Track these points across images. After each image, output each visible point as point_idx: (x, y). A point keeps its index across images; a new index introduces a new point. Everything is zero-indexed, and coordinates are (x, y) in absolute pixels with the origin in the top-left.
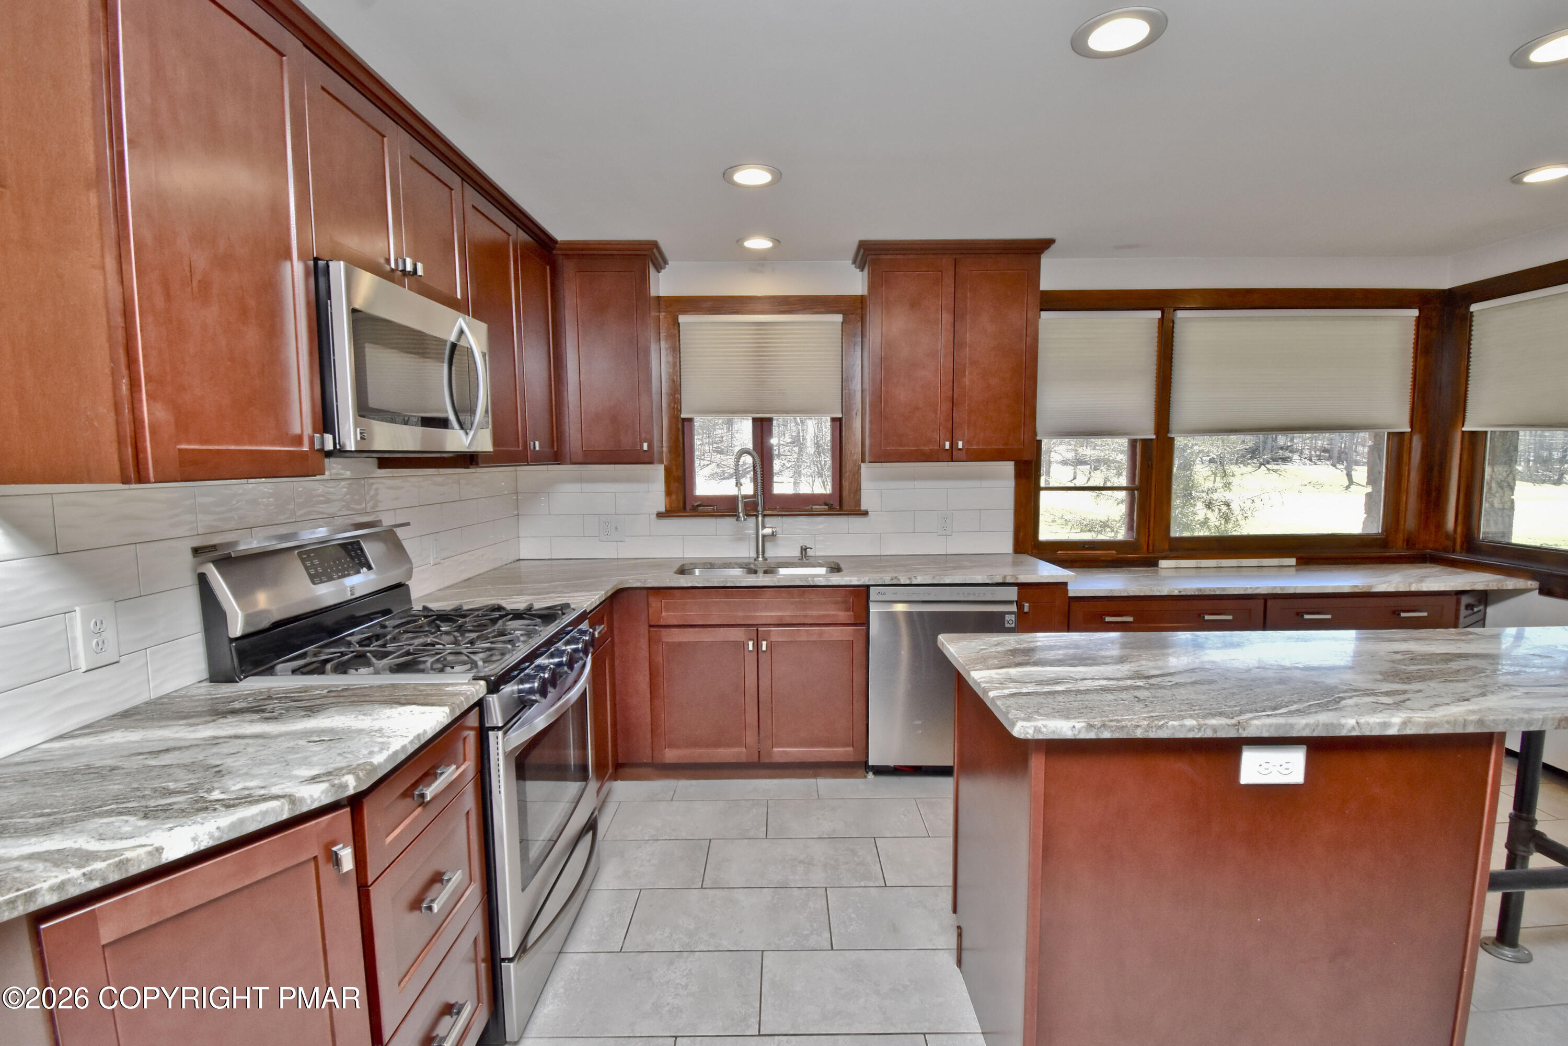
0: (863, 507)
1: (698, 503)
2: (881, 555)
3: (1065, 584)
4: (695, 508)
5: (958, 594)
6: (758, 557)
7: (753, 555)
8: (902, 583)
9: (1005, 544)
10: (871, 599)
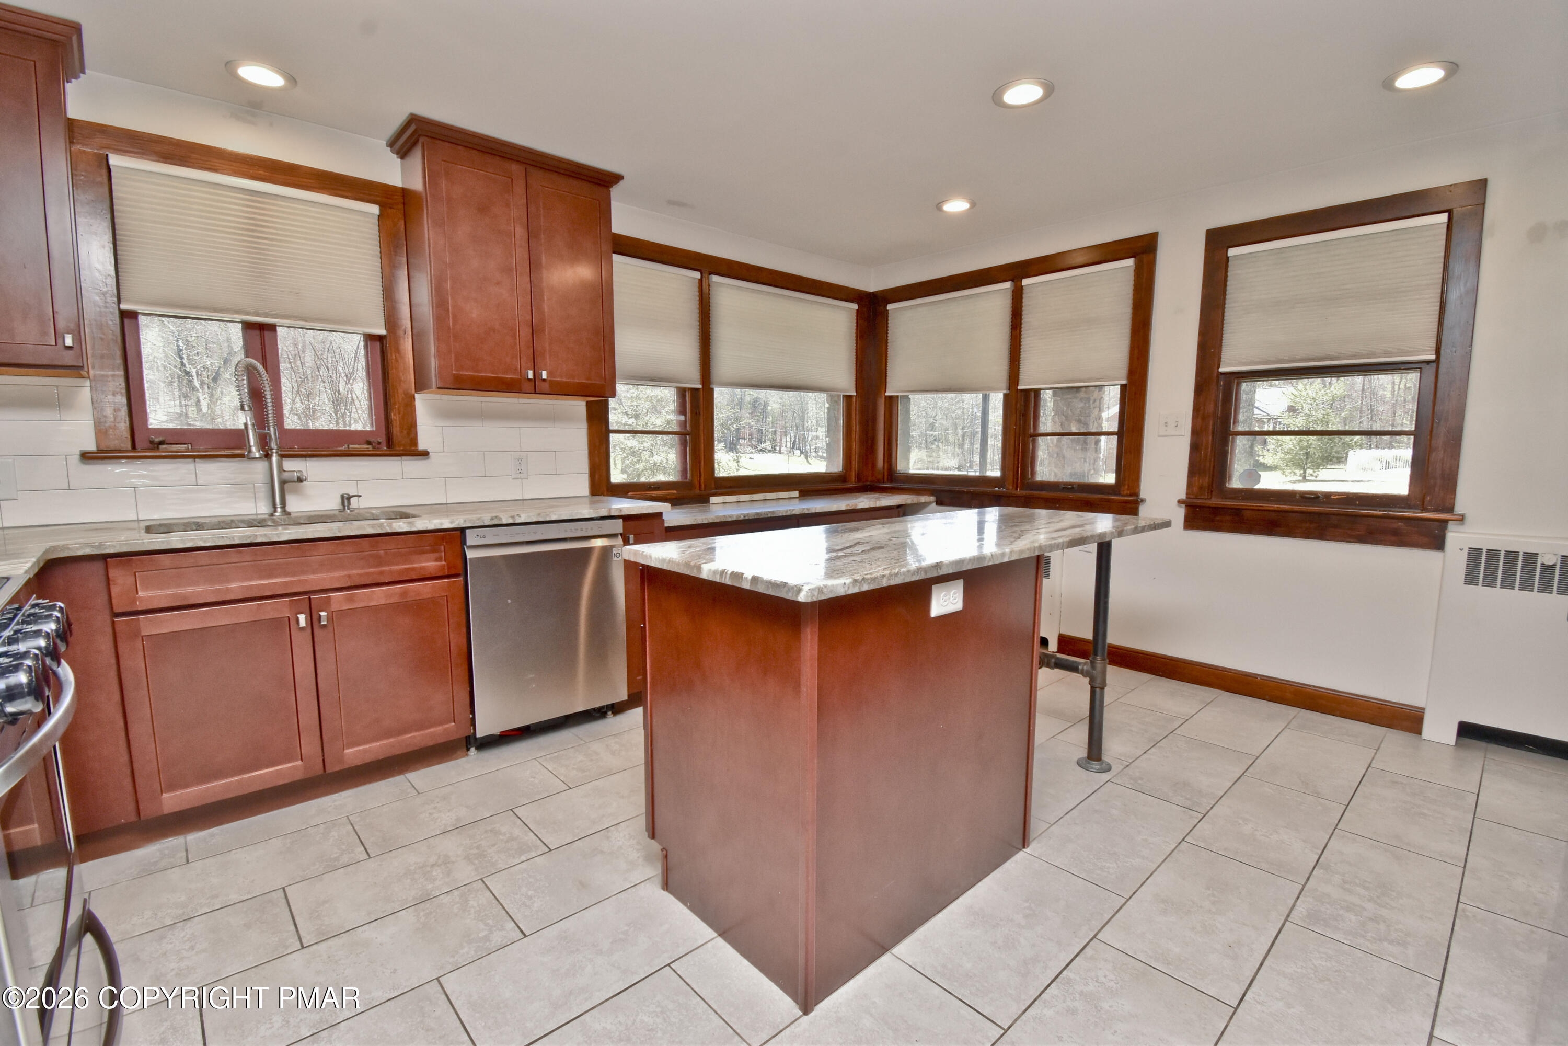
0: (422, 446)
1: (161, 439)
2: (447, 504)
3: (661, 515)
4: (155, 445)
5: (566, 531)
6: (275, 511)
7: (270, 510)
8: (504, 522)
9: (583, 486)
10: (468, 544)
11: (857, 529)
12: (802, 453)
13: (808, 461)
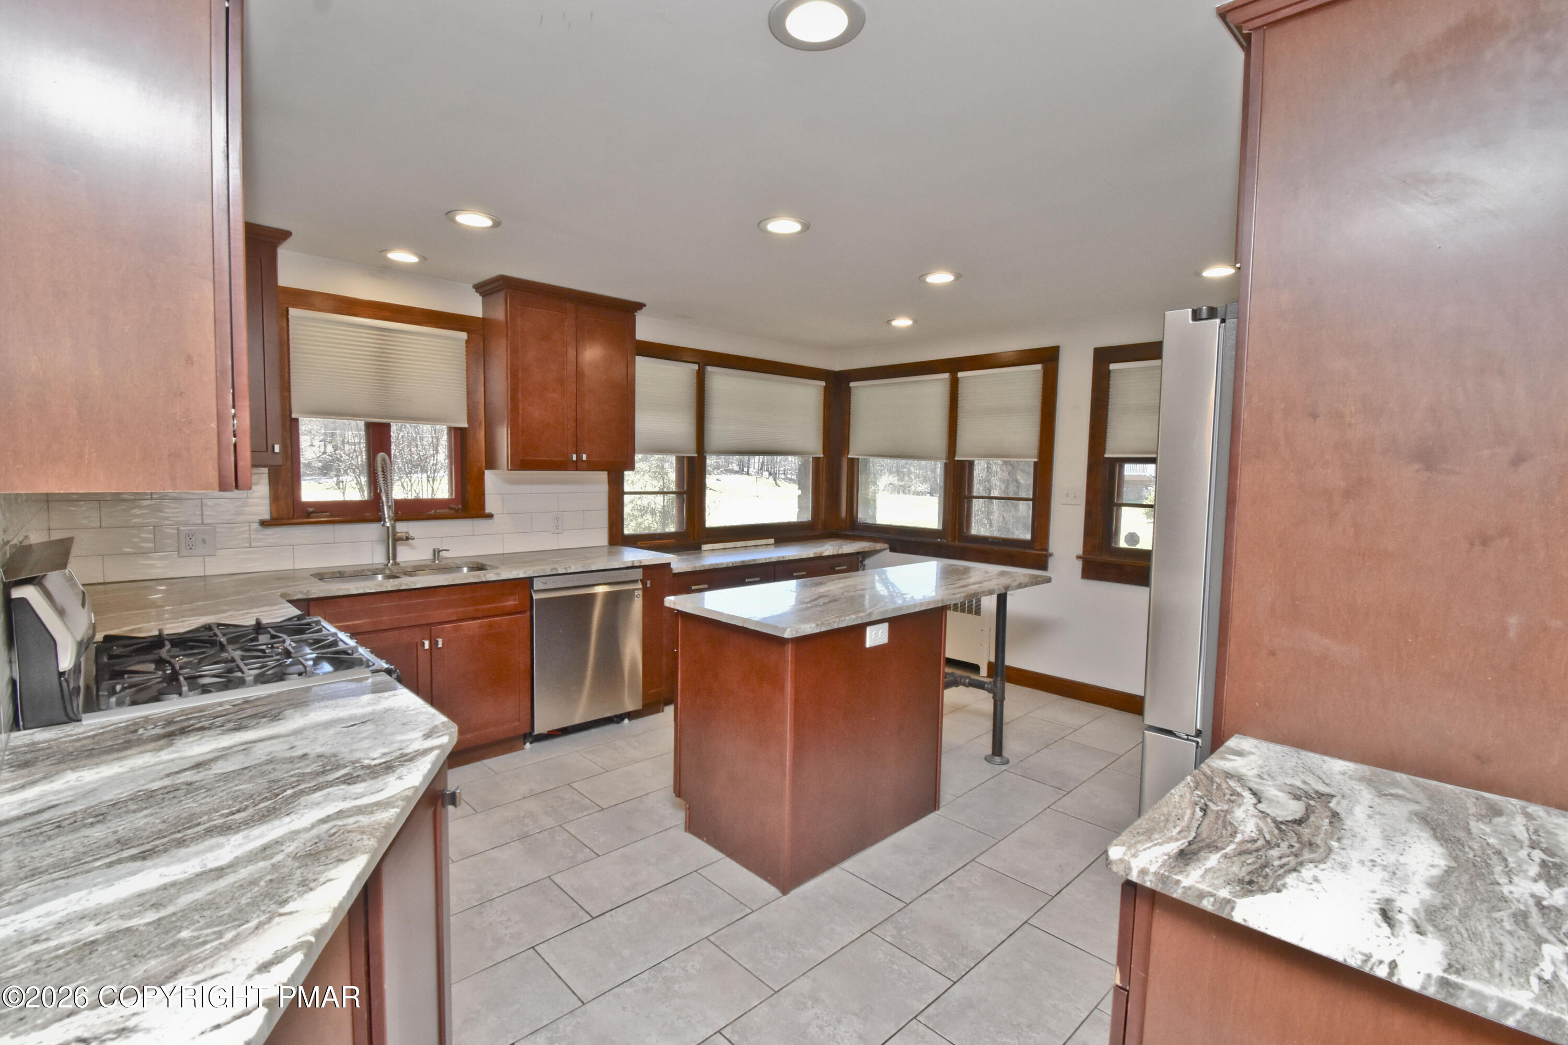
0: (489, 509)
1: (309, 510)
2: (504, 554)
3: (669, 564)
4: (308, 514)
5: (602, 578)
6: (389, 562)
7: (385, 561)
8: (560, 572)
9: (602, 538)
10: (535, 588)
11: (821, 584)
12: (770, 474)
13: (776, 483)
